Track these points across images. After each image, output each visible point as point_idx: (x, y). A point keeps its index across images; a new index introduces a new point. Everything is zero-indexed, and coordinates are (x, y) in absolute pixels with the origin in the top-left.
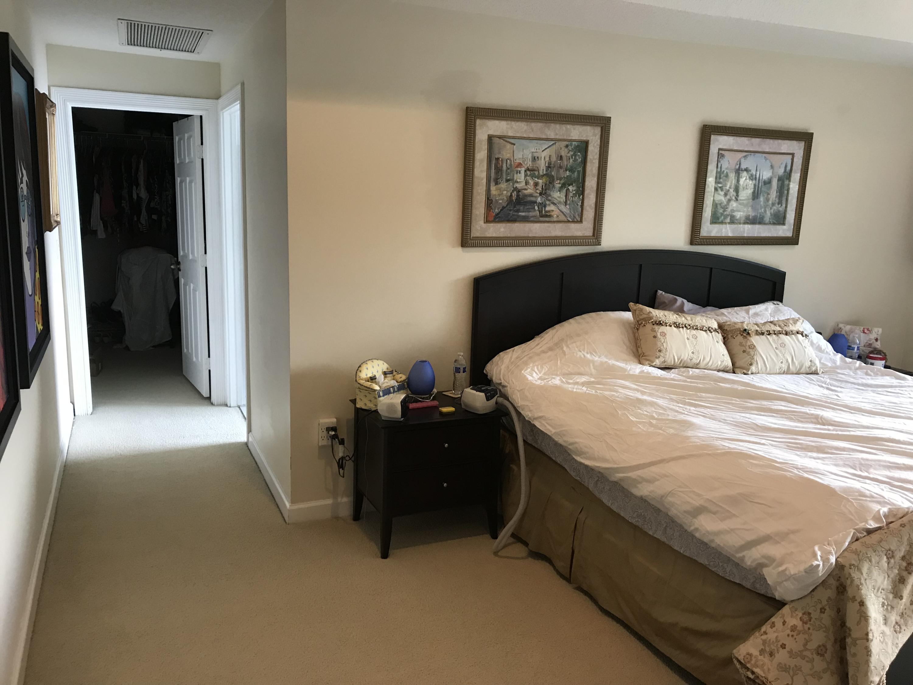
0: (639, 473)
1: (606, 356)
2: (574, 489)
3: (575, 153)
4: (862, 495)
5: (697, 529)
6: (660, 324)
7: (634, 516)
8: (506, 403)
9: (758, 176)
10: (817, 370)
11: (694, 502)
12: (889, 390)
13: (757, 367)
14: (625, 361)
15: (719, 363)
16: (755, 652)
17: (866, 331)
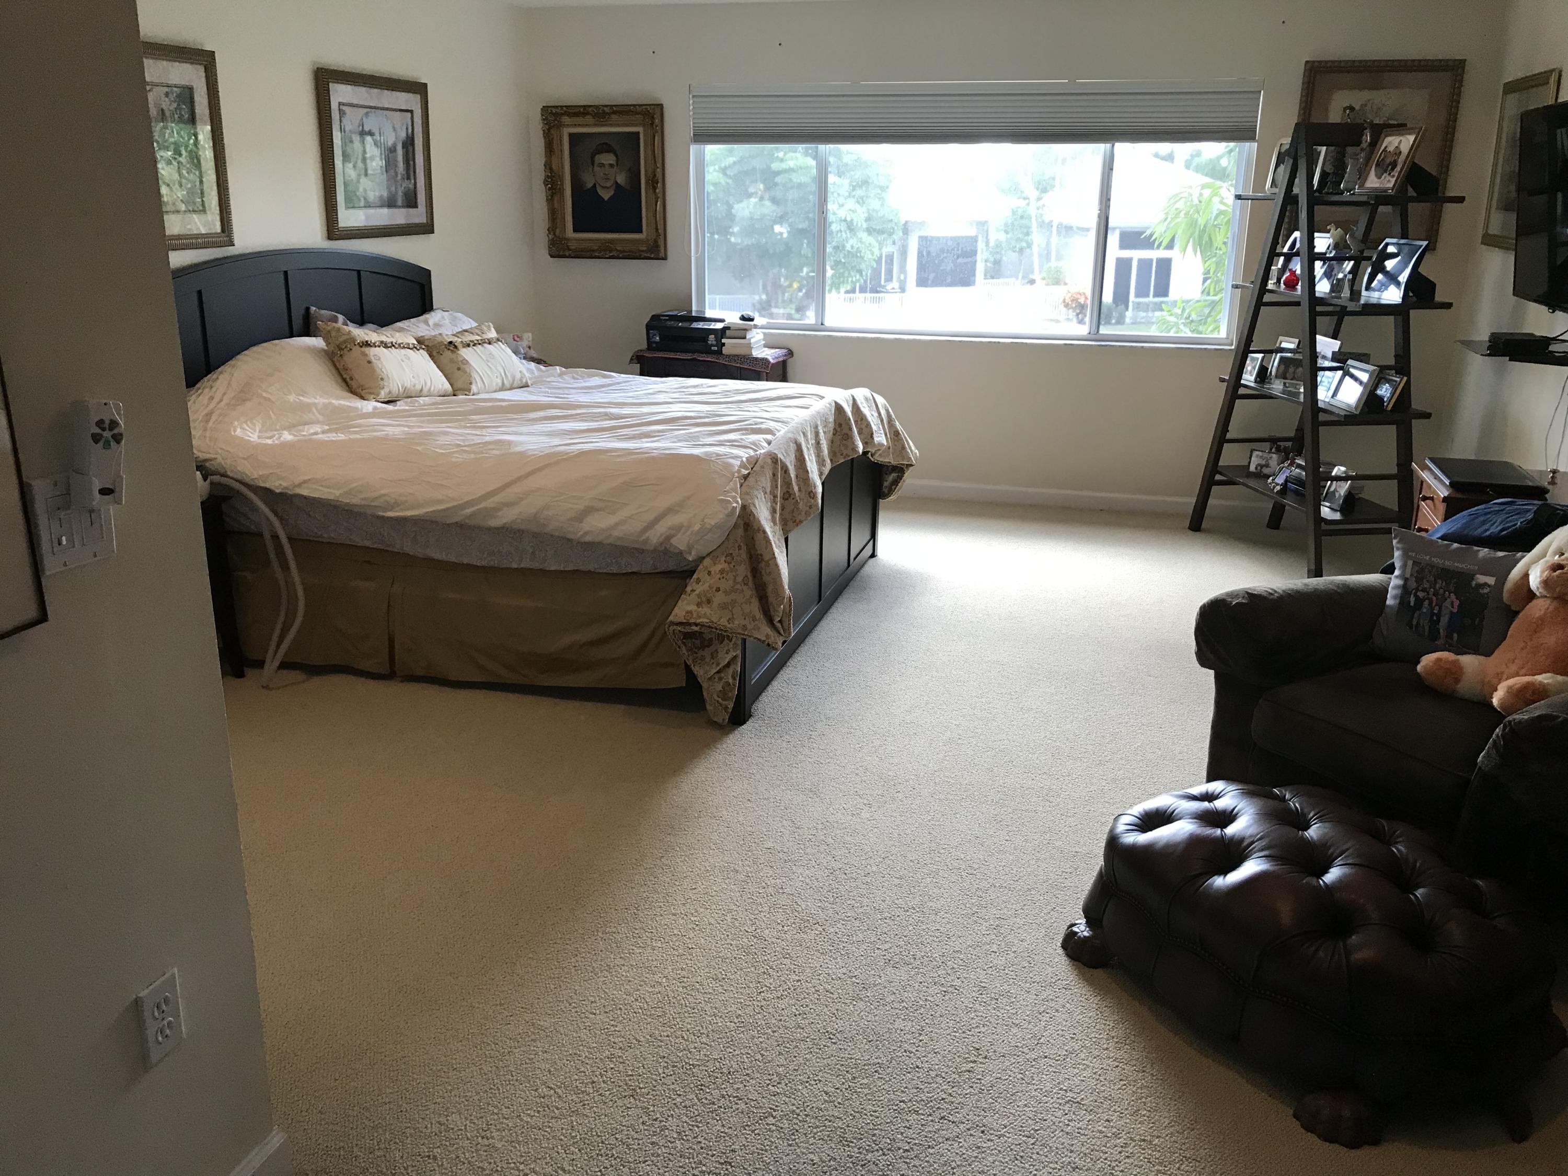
0: (496, 499)
1: (321, 396)
2: (369, 562)
3: (178, 105)
4: (718, 455)
5: (586, 533)
6: (367, 344)
7: (485, 555)
8: (224, 480)
9: (382, 141)
10: (527, 383)
11: (578, 506)
12: (611, 388)
13: (477, 386)
14: (344, 398)
15: (440, 386)
16: (693, 608)
17: (516, 339)
